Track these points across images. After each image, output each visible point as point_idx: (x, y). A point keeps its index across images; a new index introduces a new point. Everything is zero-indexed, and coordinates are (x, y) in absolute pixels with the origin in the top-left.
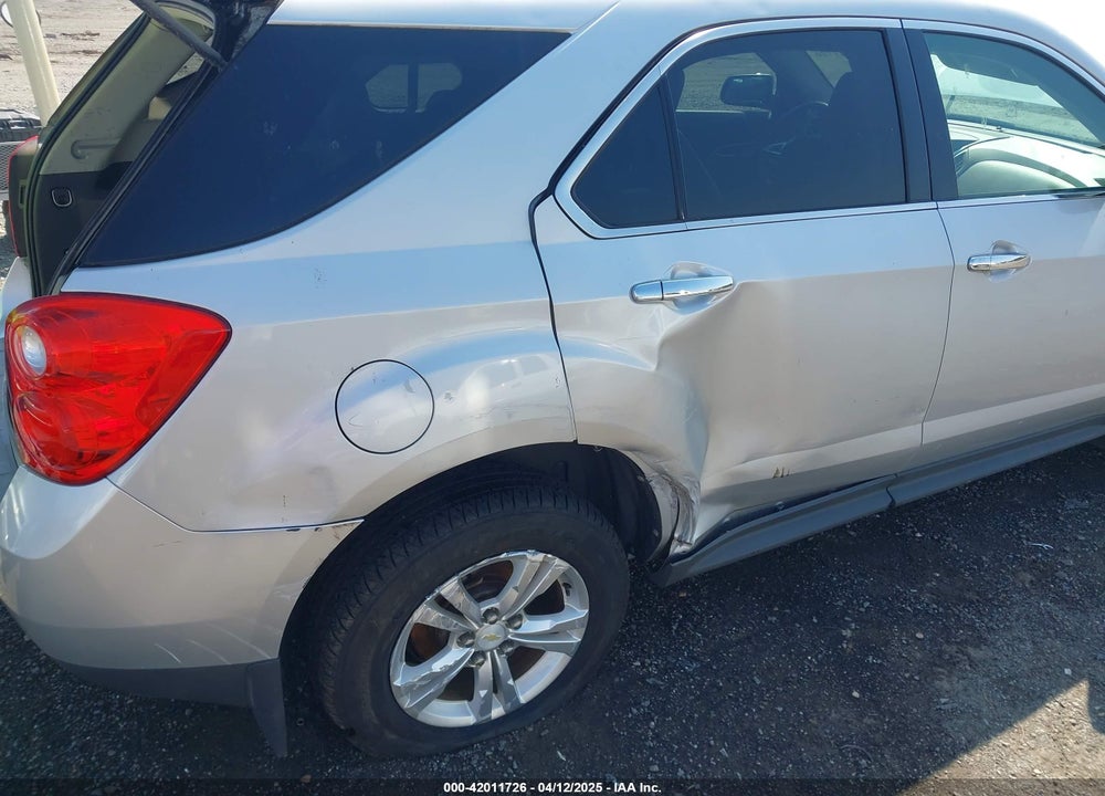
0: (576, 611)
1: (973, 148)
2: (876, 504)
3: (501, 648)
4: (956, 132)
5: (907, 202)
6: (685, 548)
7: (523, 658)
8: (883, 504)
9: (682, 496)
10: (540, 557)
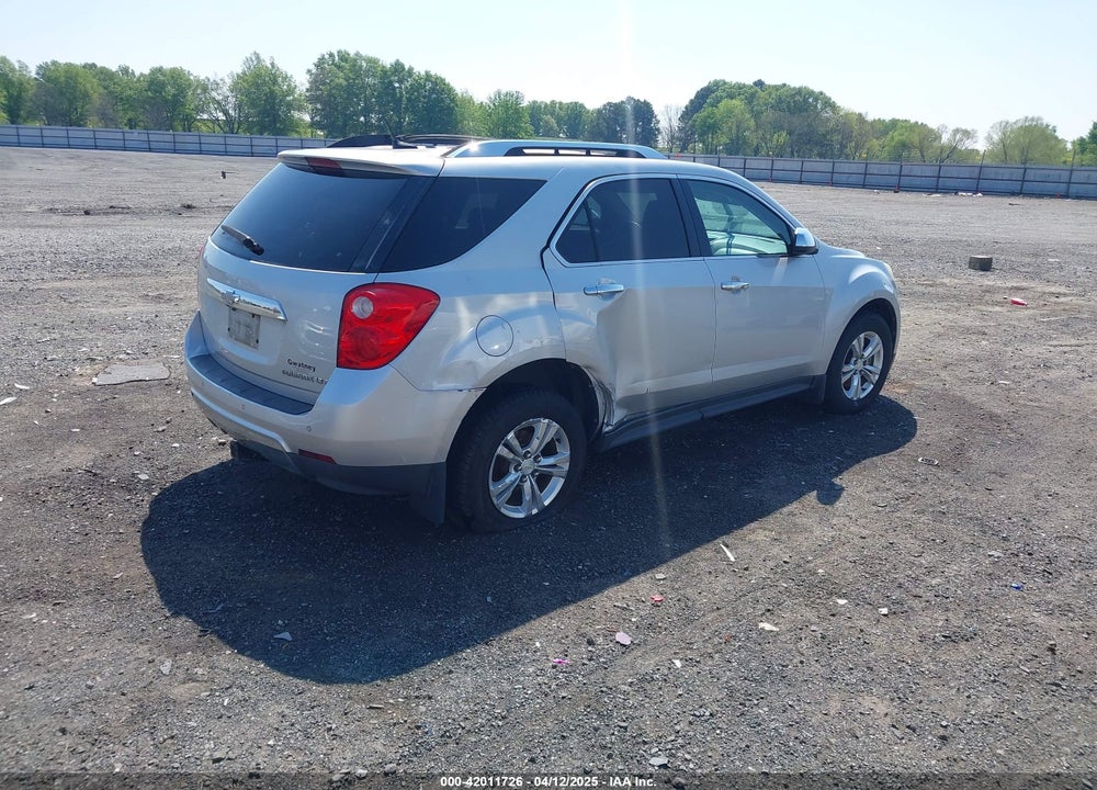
0: (564, 453)
1: (715, 242)
2: (695, 416)
3: (532, 474)
4: (710, 235)
5: (690, 256)
6: (610, 428)
7: (543, 480)
8: (698, 417)
9: (607, 394)
10: (547, 421)
